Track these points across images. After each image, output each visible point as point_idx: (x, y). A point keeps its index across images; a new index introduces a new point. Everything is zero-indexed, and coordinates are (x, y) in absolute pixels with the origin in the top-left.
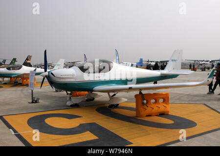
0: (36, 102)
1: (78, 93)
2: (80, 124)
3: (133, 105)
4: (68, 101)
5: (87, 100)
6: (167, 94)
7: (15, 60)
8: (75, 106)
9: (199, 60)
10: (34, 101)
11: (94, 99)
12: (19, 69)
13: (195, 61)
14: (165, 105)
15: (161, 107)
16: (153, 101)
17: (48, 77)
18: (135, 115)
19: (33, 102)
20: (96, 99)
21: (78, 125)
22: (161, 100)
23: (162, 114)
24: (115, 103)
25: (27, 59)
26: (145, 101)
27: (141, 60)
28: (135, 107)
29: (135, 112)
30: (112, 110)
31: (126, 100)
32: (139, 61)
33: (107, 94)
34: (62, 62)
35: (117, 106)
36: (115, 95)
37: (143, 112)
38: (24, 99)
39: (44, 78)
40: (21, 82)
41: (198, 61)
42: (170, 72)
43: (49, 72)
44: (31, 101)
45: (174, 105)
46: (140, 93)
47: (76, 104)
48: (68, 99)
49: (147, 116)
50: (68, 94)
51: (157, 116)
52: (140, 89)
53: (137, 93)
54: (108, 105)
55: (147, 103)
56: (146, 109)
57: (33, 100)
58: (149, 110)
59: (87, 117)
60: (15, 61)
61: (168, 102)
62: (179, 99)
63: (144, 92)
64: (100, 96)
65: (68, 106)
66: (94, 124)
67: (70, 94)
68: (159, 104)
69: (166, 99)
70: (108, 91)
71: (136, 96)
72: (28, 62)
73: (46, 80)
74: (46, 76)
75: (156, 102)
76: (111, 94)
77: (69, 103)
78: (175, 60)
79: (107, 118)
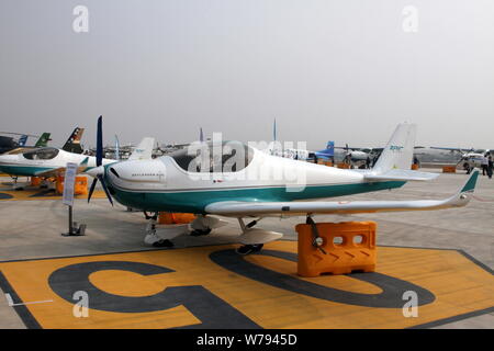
0: (79, 233)
1: (176, 216)
2: (168, 289)
3: (292, 247)
4: (149, 233)
5: (193, 234)
6: (371, 226)
7: (46, 137)
8: (165, 245)
9: (461, 148)
10: (74, 231)
11: (210, 230)
12: (51, 158)
13: (453, 150)
14: (366, 250)
15: (357, 254)
16: (339, 240)
17: (103, 178)
18: (296, 271)
19: (71, 234)
20: (215, 231)
21: (162, 289)
22: (357, 239)
23: (358, 272)
24: (254, 241)
25: (73, 136)
26: (319, 241)
27: (331, 145)
28: (296, 252)
29: (295, 264)
30: (245, 258)
31: (280, 235)
32: (325, 148)
33: (236, 220)
34: (148, 145)
35: (258, 249)
36: (254, 223)
37: (315, 265)
38: (54, 226)
39: (95, 181)
40: (54, 187)
41: (459, 150)
42: (385, 173)
43: (106, 167)
44: (67, 231)
45: (390, 251)
46: (309, 221)
47: (167, 241)
48: (148, 228)
49: (322, 274)
50: (148, 218)
51: (346, 274)
52: (310, 212)
53: (303, 219)
54: (238, 246)
55: (324, 243)
56: (321, 259)
57: (71, 229)
58: (327, 261)
59: (186, 272)
60: (48, 140)
61: (373, 243)
62: (404, 238)
63: (317, 219)
64: (223, 224)
65: (148, 245)
66: (200, 288)
67: (155, 218)
68: (353, 247)
69: (368, 236)
70: (239, 215)
71: (299, 228)
72: (75, 142)
73: (99, 184)
74: (100, 176)
75: (345, 243)
76: (247, 221)
77: (150, 239)
78: (398, 148)
79: (232, 276)
